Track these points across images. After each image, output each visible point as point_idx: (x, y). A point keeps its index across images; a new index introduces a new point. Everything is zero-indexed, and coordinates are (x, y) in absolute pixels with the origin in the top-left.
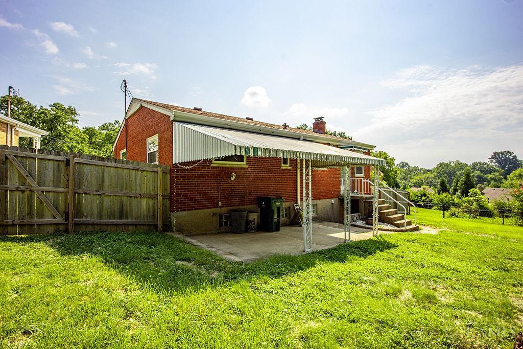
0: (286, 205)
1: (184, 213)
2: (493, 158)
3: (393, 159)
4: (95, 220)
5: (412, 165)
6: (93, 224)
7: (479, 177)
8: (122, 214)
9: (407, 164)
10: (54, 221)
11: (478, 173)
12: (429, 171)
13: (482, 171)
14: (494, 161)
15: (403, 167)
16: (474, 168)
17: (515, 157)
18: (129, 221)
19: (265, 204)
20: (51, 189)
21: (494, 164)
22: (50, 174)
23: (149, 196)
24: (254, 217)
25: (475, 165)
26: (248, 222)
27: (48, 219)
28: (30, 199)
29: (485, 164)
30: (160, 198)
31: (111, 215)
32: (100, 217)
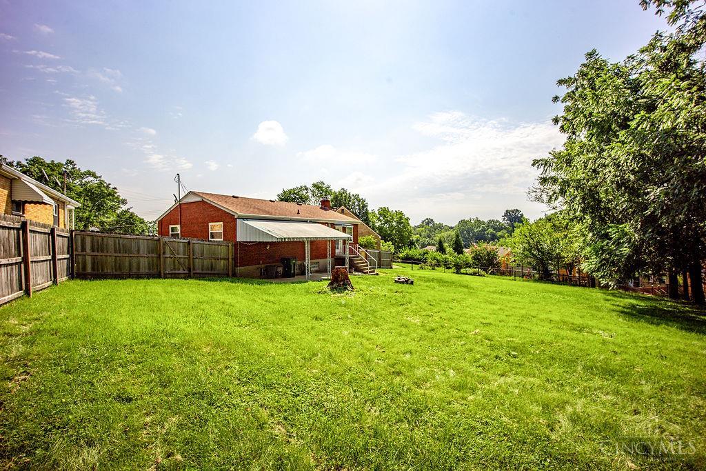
0: (299, 262)
1: (243, 268)
2: (505, 216)
3: (408, 219)
4: (200, 271)
5: (437, 222)
6: (199, 274)
7: (492, 234)
8: (212, 268)
9: (432, 220)
10: (184, 272)
11: (491, 230)
12: (451, 228)
13: (495, 229)
14: (506, 219)
15: (428, 224)
16: (489, 226)
17: (522, 215)
18: (215, 272)
19: (286, 262)
20: (182, 256)
21: (505, 223)
22: (181, 249)
23: (224, 259)
24: (280, 269)
25: (490, 222)
26: (277, 272)
27: (181, 271)
28: (174, 262)
29: (498, 221)
30: (230, 260)
31: (207, 269)
32: (202, 270)
